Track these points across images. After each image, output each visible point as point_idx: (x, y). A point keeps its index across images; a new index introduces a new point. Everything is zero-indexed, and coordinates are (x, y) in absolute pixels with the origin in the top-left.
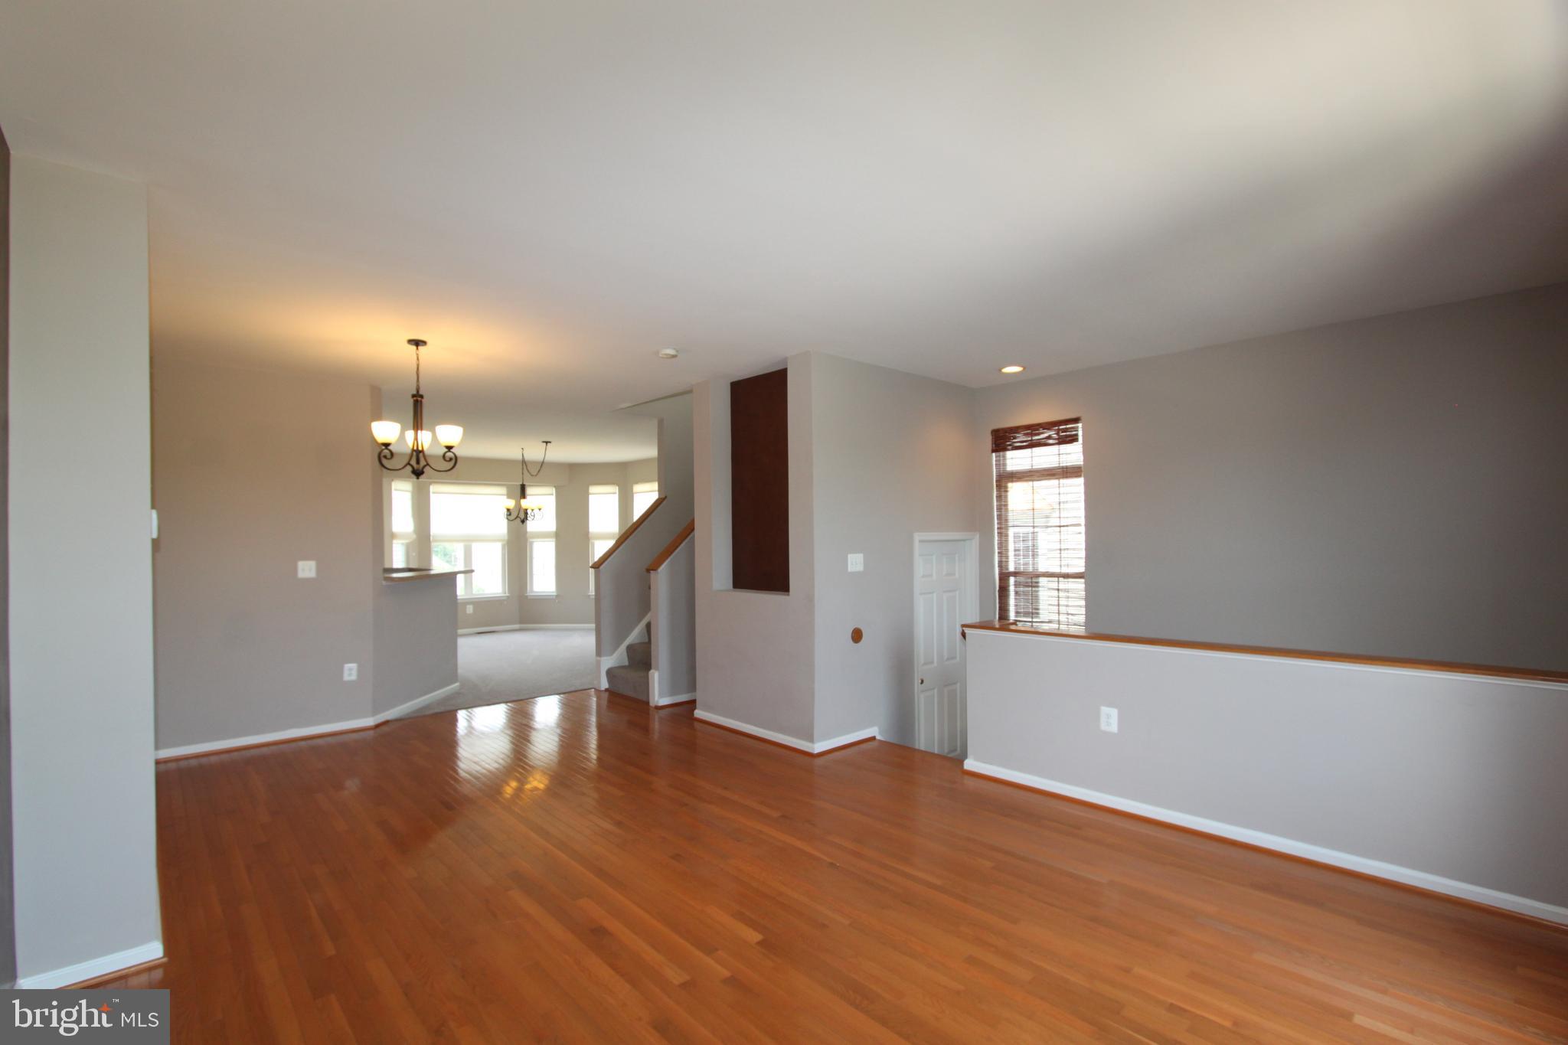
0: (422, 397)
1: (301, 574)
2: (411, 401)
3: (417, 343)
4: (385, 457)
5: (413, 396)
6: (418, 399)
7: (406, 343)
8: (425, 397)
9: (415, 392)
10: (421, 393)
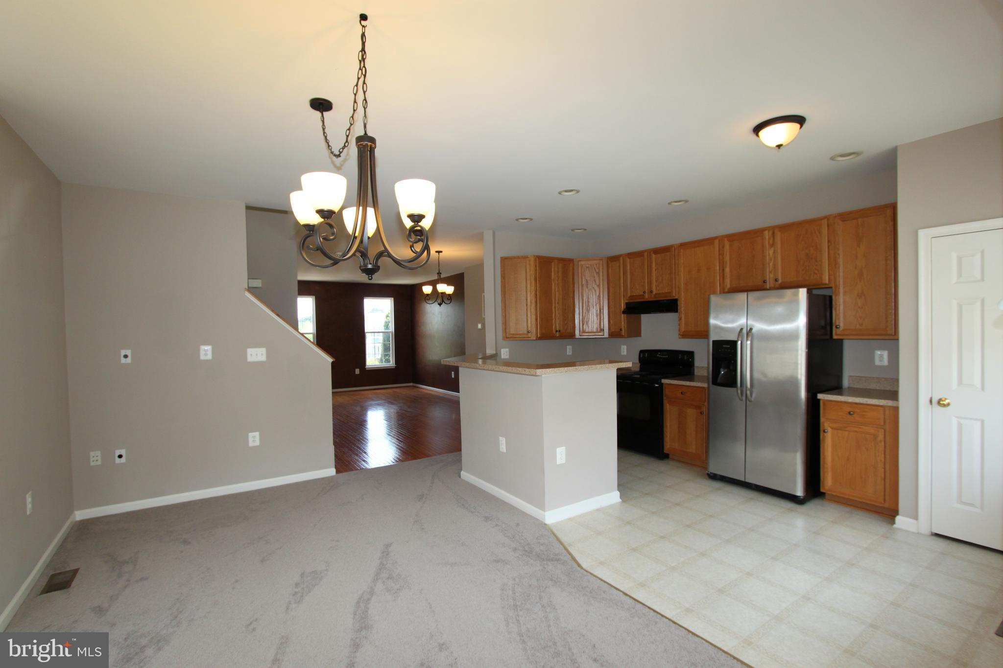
3: (439, 252)
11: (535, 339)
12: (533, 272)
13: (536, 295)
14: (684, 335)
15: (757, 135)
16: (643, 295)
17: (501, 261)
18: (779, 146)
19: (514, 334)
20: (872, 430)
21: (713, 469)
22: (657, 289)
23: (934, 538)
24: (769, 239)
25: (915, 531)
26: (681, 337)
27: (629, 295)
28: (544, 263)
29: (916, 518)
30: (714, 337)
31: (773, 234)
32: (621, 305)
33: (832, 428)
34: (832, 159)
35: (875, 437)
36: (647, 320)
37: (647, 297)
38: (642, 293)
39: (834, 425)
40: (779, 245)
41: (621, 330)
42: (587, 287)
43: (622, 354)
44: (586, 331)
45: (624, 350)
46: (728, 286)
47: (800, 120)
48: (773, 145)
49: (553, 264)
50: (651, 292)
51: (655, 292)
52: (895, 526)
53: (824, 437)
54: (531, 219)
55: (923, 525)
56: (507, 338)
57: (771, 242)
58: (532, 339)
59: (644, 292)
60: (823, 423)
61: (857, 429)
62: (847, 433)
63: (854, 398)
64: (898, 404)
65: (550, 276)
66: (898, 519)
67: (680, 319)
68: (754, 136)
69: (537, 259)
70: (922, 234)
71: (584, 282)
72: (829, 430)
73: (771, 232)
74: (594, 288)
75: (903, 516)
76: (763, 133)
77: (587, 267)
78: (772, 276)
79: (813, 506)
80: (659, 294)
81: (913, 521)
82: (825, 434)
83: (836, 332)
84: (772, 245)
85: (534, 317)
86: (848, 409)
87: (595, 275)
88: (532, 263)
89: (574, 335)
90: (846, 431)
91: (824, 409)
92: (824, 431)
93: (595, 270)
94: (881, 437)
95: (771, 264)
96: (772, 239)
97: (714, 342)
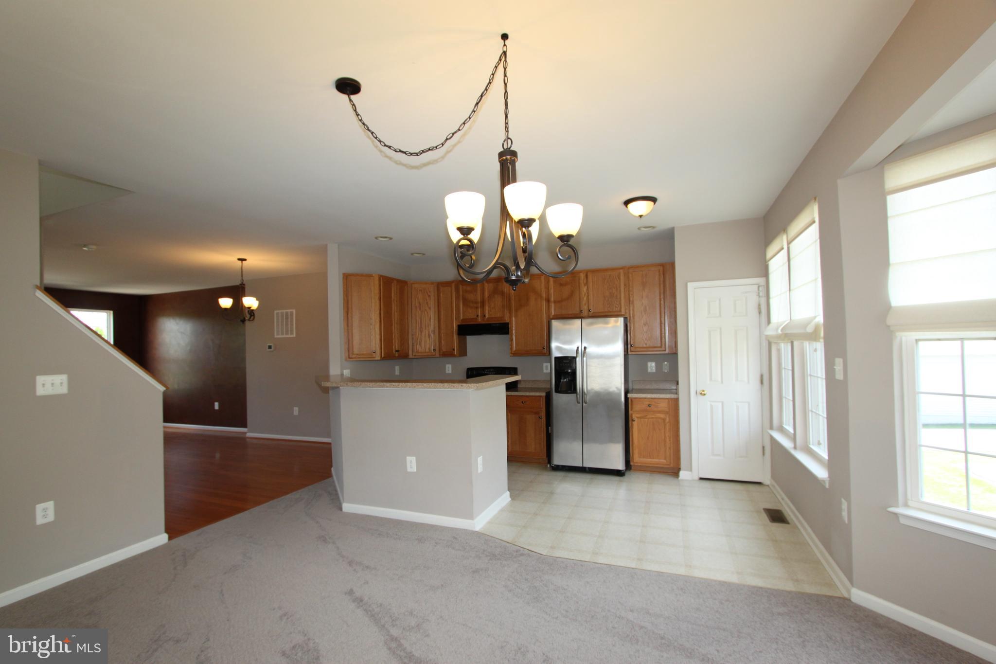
3: (242, 260)
11: (379, 359)
12: (377, 291)
13: (380, 314)
14: (515, 354)
15: (626, 206)
16: (476, 318)
17: (343, 278)
18: (641, 216)
19: (357, 354)
20: (662, 416)
21: (557, 461)
22: (491, 313)
23: (701, 481)
24: (584, 279)
25: (691, 479)
26: (512, 355)
27: (462, 318)
28: (386, 282)
29: (691, 470)
30: (556, 354)
31: (587, 276)
32: (453, 327)
33: (638, 418)
34: (639, 229)
35: (664, 420)
36: (472, 341)
37: (480, 320)
38: (476, 317)
39: (638, 415)
40: (591, 284)
41: (454, 350)
42: (420, 309)
43: (447, 372)
44: (420, 351)
45: (449, 369)
46: (553, 314)
47: (653, 200)
48: (637, 214)
49: (393, 284)
50: (485, 316)
51: (487, 316)
52: (680, 478)
53: (632, 424)
54: (391, 239)
55: (696, 475)
56: (350, 358)
57: (585, 282)
58: (376, 359)
59: (477, 316)
60: (632, 414)
61: (653, 416)
62: (646, 420)
63: (651, 395)
64: (678, 396)
65: (391, 297)
66: (682, 473)
67: (512, 340)
68: (624, 207)
69: (381, 278)
70: (690, 285)
71: (417, 305)
72: (636, 419)
73: (585, 274)
74: (426, 310)
75: (685, 470)
76: (630, 206)
77: (420, 290)
78: (586, 307)
79: (631, 476)
80: (492, 318)
81: (690, 473)
82: (633, 422)
83: (631, 349)
84: (587, 284)
85: (378, 337)
86: (647, 403)
87: (428, 298)
88: (377, 282)
89: (408, 355)
90: (646, 418)
91: (632, 404)
92: (633, 421)
93: (428, 294)
94: (667, 420)
95: (585, 299)
96: (585, 279)
97: (556, 358)
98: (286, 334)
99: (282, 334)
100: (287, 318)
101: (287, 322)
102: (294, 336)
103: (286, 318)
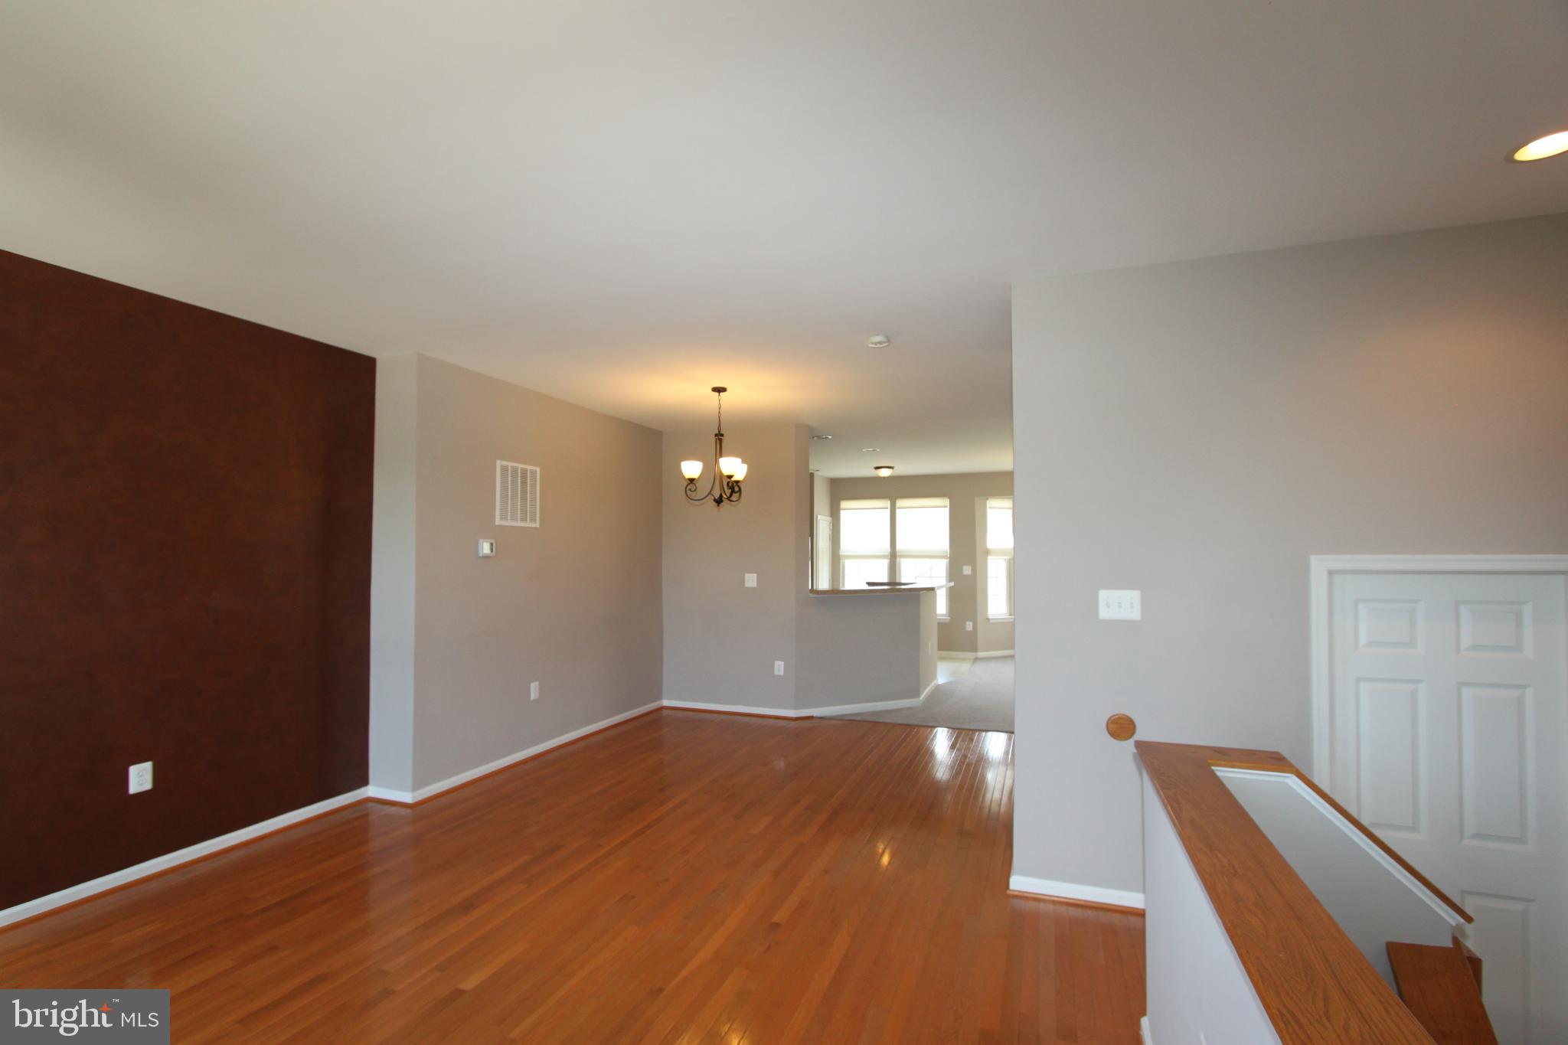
0: (722, 435)
1: (754, 584)
2: (713, 439)
3: (719, 390)
4: (690, 490)
5: (716, 435)
6: (719, 436)
7: (711, 390)
8: (725, 435)
9: (717, 432)
10: (722, 432)
98: (522, 520)
99: (514, 519)
100: (524, 483)
101: (524, 491)
102: (537, 525)
103: (522, 482)
